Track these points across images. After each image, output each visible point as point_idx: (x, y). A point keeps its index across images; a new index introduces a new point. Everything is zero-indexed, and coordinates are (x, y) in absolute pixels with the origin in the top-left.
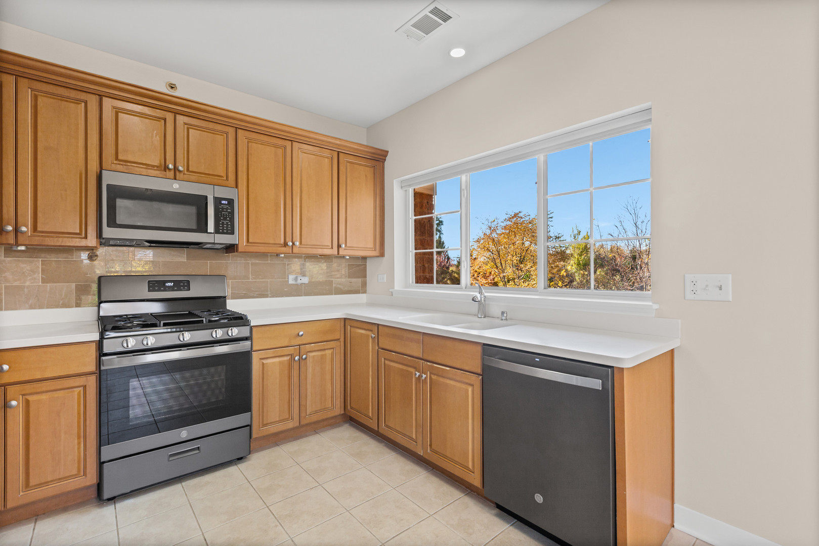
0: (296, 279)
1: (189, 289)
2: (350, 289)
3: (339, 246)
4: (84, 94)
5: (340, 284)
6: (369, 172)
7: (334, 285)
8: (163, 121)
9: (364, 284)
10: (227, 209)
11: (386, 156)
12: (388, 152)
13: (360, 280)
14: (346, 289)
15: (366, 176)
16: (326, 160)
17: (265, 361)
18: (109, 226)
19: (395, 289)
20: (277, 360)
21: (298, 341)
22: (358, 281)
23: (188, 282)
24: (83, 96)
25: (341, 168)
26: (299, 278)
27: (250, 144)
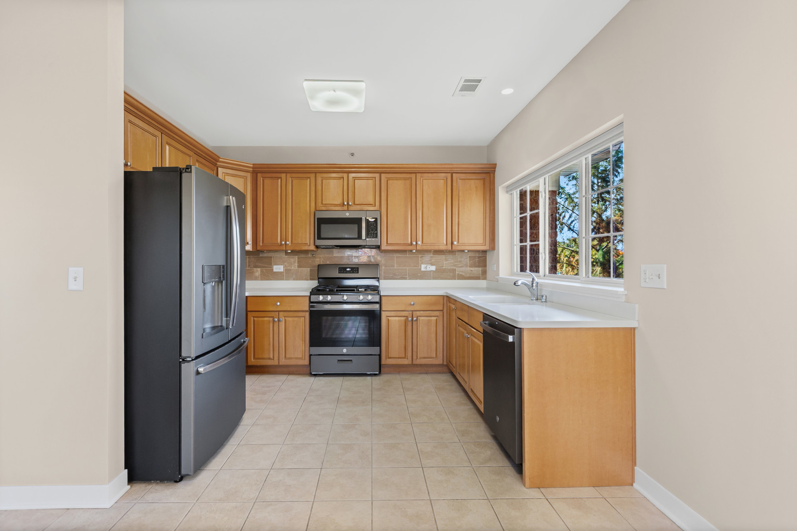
0: (426, 268)
1: (358, 273)
2: (471, 276)
3: (452, 243)
4: (308, 174)
5: (462, 272)
6: (479, 183)
7: (457, 273)
8: (342, 179)
9: (484, 273)
10: (373, 224)
11: (495, 168)
12: (496, 164)
13: (480, 269)
14: (468, 275)
15: (476, 187)
16: (442, 181)
17: (390, 318)
18: (318, 239)
19: (500, 276)
20: (397, 318)
21: (412, 308)
22: (478, 270)
23: (358, 268)
24: (308, 175)
25: (454, 184)
26: (428, 267)
27: (388, 181)
